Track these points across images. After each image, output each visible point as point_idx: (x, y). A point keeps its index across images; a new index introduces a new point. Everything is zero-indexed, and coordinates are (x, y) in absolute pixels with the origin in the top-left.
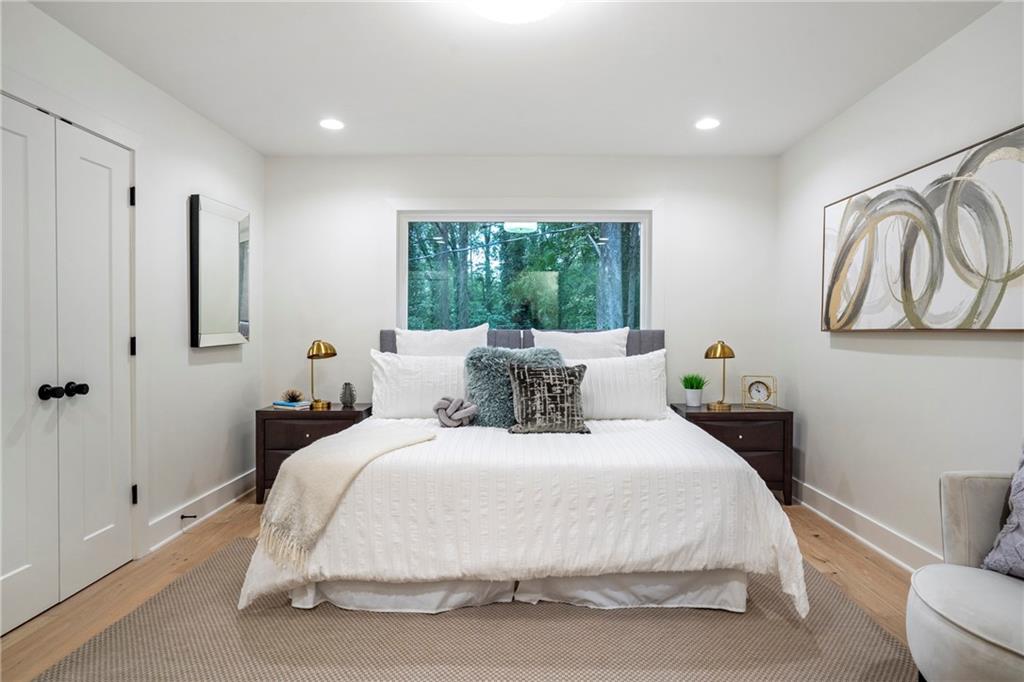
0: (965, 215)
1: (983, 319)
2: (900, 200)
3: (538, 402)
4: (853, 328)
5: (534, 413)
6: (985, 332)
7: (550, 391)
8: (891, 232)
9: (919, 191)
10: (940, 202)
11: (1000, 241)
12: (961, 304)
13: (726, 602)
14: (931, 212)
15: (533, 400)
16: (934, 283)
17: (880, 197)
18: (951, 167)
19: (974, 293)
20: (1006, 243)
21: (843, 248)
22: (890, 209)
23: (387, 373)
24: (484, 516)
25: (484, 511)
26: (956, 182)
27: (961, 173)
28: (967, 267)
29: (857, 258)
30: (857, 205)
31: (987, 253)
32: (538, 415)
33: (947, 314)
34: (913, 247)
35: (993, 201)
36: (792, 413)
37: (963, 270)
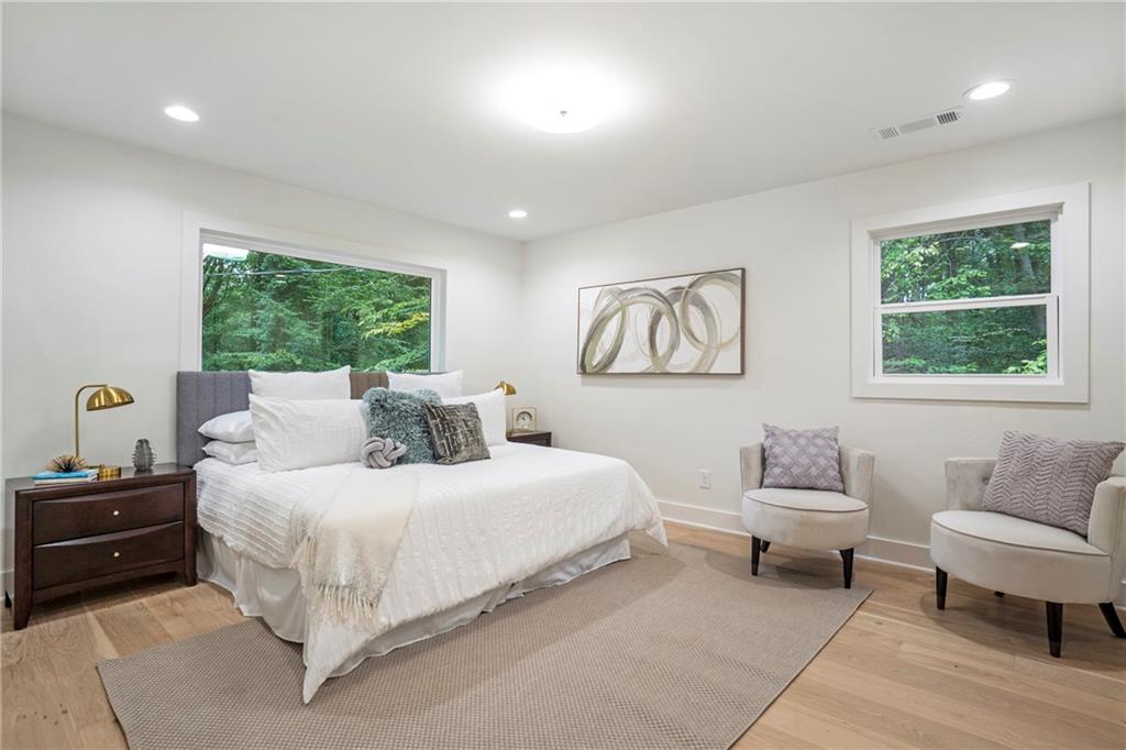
0: (693, 311)
1: (706, 368)
2: (647, 295)
3: (461, 437)
4: (609, 371)
5: (459, 445)
6: (707, 375)
7: (467, 426)
8: (640, 315)
9: (662, 292)
10: (677, 300)
11: (715, 327)
12: (692, 359)
13: (622, 554)
14: (671, 305)
15: (456, 435)
16: (674, 346)
17: (630, 290)
18: (685, 282)
19: (699, 354)
20: (719, 329)
21: (597, 319)
22: (639, 299)
23: (282, 420)
24: (507, 531)
25: (507, 526)
26: (688, 291)
27: (691, 286)
28: (696, 339)
29: (612, 327)
30: (611, 292)
31: (708, 333)
32: (463, 447)
33: (682, 365)
34: (657, 323)
35: (710, 305)
36: (550, 434)
37: (696, 343)
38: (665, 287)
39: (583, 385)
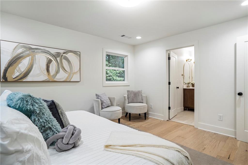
0: (64, 61)
1: (69, 79)
2: (45, 52)
6: (70, 82)
9: (52, 53)
10: (58, 57)
12: (64, 77)
16: (57, 72)
18: (61, 51)
20: (73, 68)
26: (62, 55)
27: (64, 53)
28: (66, 70)
30: (24, 47)
31: (70, 69)
33: (61, 78)
37: (64, 71)
38: (53, 51)
39: (1, 87)
